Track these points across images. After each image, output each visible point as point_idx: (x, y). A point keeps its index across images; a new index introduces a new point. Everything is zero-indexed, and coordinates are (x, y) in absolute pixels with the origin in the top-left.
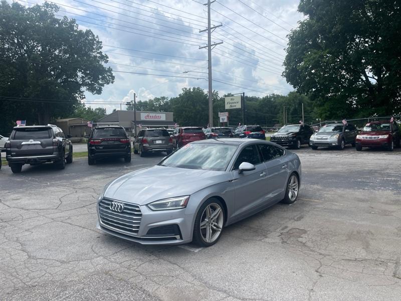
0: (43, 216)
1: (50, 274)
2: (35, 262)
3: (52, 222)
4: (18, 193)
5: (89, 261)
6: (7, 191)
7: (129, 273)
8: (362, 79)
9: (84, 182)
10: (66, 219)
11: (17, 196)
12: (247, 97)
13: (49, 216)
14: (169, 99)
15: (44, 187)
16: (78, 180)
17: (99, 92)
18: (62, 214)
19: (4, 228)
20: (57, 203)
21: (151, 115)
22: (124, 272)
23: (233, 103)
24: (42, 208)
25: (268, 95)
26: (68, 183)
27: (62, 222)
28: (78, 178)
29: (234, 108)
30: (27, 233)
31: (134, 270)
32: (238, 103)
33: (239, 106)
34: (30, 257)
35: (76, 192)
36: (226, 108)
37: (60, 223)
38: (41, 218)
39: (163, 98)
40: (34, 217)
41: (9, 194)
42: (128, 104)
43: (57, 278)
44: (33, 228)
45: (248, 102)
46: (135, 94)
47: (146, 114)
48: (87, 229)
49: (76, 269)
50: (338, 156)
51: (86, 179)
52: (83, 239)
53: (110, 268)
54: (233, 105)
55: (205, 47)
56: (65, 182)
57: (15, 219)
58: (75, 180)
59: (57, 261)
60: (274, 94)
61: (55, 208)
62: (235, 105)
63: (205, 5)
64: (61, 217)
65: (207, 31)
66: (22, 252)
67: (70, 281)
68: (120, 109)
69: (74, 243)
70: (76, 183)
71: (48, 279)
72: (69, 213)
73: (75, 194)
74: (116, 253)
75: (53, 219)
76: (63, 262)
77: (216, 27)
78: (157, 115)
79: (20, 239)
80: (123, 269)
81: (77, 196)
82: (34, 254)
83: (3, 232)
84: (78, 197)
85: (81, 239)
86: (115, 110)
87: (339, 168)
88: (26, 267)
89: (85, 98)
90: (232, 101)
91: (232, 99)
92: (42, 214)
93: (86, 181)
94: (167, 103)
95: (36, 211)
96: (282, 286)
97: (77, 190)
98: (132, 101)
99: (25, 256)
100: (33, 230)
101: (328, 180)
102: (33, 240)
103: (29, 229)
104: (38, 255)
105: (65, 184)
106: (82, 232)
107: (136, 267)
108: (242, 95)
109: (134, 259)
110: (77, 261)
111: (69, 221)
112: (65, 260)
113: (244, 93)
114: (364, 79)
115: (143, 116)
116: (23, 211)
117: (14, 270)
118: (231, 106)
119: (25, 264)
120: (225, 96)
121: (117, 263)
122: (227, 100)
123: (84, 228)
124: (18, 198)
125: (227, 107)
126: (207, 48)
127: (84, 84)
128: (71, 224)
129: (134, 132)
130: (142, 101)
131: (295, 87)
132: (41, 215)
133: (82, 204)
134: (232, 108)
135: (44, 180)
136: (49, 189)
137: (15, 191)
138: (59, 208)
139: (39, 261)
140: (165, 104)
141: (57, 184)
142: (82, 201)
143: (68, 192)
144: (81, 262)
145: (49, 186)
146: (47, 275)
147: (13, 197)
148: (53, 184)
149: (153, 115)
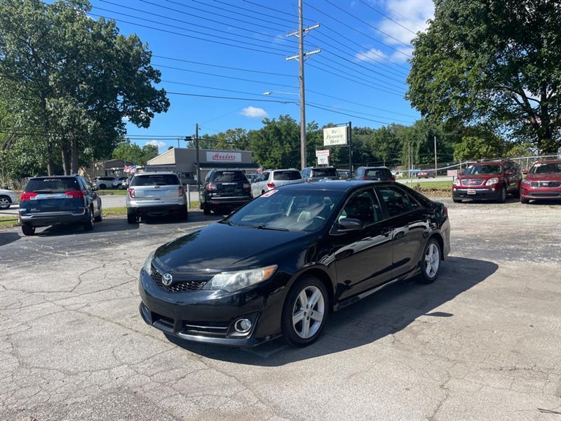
0: (51, 302)
1: (47, 391)
2: (28, 373)
3: (62, 311)
5: (106, 372)
6: (6, 265)
7: (162, 391)
8: (519, 103)
9: (118, 251)
10: (83, 307)
11: (19, 272)
12: (356, 129)
13: (60, 302)
14: (247, 133)
15: (60, 259)
16: (108, 249)
17: (146, 124)
18: (79, 299)
20: (74, 283)
21: (221, 154)
22: (155, 390)
23: (335, 137)
24: (51, 290)
25: (386, 126)
26: (95, 253)
27: (76, 310)
28: (110, 245)
29: (337, 143)
30: (24, 328)
31: (170, 386)
32: (342, 136)
33: (342, 141)
34: (22, 364)
35: (104, 266)
36: (325, 144)
37: (73, 313)
38: (48, 305)
39: (240, 131)
40: (38, 304)
41: (9, 269)
42: (188, 139)
43: (55, 399)
44: (33, 321)
45: (357, 136)
46: (197, 125)
47: (214, 154)
48: (112, 322)
49: (86, 384)
50: (484, 212)
51: (122, 247)
52: (102, 338)
53: (136, 383)
54: (335, 139)
56: (92, 251)
57: (11, 307)
58: (105, 249)
59: (60, 371)
60: (394, 125)
61: (70, 290)
64: (76, 304)
66: (11, 357)
67: (73, 404)
68: (177, 147)
70: (105, 253)
71: (43, 399)
72: (89, 296)
73: (102, 269)
74: (148, 359)
75: (63, 307)
76: (68, 374)
78: (230, 154)
79: (12, 338)
80: (153, 385)
81: (104, 272)
82: (29, 360)
84: (105, 274)
85: (99, 338)
86: (171, 148)
87: (484, 229)
88: (13, 381)
90: (333, 135)
91: (333, 132)
92: (51, 299)
93: (121, 250)
94: (244, 138)
95: (43, 294)
96: (389, 411)
97: (105, 263)
98: (194, 136)
99: (15, 363)
100: (33, 324)
101: (468, 248)
102: (31, 339)
103: (27, 322)
104: (35, 362)
105: (90, 254)
106: (103, 327)
107: (174, 382)
108: (348, 125)
110: (89, 371)
111: (87, 309)
112: (72, 370)
113: (350, 123)
114: (522, 102)
115: (210, 157)
116: (22, 296)
118: (332, 142)
119: (13, 375)
120: (325, 127)
121: (147, 375)
122: (327, 132)
123: (106, 320)
124: (20, 275)
125: (327, 142)
127: (125, 112)
128: (88, 315)
129: (196, 179)
130: (210, 135)
131: (423, 114)
132: (48, 301)
133: (110, 284)
134: (334, 144)
135: (61, 249)
136: (66, 261)
137: (18, 265)
138: (75, 290)
139: (34, 371)
140: (241, 140)
141: (79, 253)
142: (110, 279)
143: (93, 265)
144: (94, 373)
145: (66, 258)
146: (41, 393)
147: (14, 273)
148: (73, 254)
149: (225, 154)
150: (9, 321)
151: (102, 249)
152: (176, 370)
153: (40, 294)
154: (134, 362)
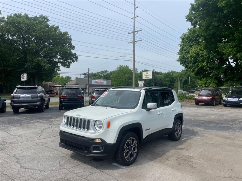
0: (31, 141)
1: (33, 178)
2: (25, 171)
3: (36, 145)
4: (17, 126)
5: (57, 171)
6: (10, 125)
8: (226, 64)
9: (56, 121)
10: (45, 144)
11: (16, 128)
12: (156, 72)
14: (109, 72)
15: (32, 123)
16: (53, 120)
17: (68, 67)
18: (42, 141)
19: (7, 148)
20: (40, 134)
21: (98, 81)
23: (147, 75)
24: (30, 136)
25: (169, 71)
27: (42, 145)
28: (53, 118)
29: (148, 78)
30: (20, 152)
31: (85, 179)
32: (150, 75)
33: (151, 77)
34: (21, 167)
35: (51, 127)
37: (41, 146)
38: (30, 143)
39: (106, 71)
40: (26, 142)
41: (11, 127)
42: (85, 74)
45: (157, 75)
46: (89, 69)
47: (95, 81)
48: (57, 150)
49: (49, 176)
50: (212, 110)
51: (58, 119)
52: (54, 157)
53: (70, 177)
54: (147, 76)
55: (131, 43)
56: (46, 121)
57: (14, 143)
58: (51, 120)
59: (38, 170)
60: (172, 71)
61: (38, 136)
62: (148, 76)
63: (132, 18)
64: (41, 143)
65: (133, 33)
66: (17, 163)
68: (80, 77)
69: (49, 160)
70: (51, 122)
72: (46, 140)
73: (51, 128)
74: (74, 167)
75: (36, 143)
76: (41, 171)
77: (138, 31)
78: (102, 81)
79: (16, 156)
80: (78, 178)
82: (24, 165)
83: (6, 150)
84: (52, 130)
86: (77, 78)
88: (19, 174)
89: (60, 70)
90: (146, 75)
91: (147, 73)
92: (30, 140)
93: (58, 120)
94: (108, 74)
95: (27, 138)
97: (52, 126)
98: (87, 73)
99: (18, 166)
100: (24, 150)
101: (207, 125)
102: (24, 156)
103: (22, 149)
104: (27, 166)
106: (54, 152)
107: (86, 177)
108: (153, 71)
109: (85, 171)
110: (50, 171)
111: (46, 145)
112: (43, 170)
113: (154, 70)
115: (93, 82)
116: (19, 138)
117: (11, 175)
118: (146, 77)
119: (18, 171)
120: (143, 71)
121: (74, 173)
122: (144, 73)
123: (55, 150)
125: (144, 78)
126: (133, 43)
127: (60, 62)
128: (47, 147)
129: (87, 91)
130: (94, 73)
131: (186, 68)
133: (54, 135)
134: (147, 78)
135: (32, 119)
136: (35, 124)
137: (15, 125)
138: (40, 137)
139: (27, 170)
140: (107, 75)
141: (40, 121)
142: (54, 132)
143: (47, 126)
144: (52, 172)
145: (35, 123)
146: (31, 179)
147: (14, 128)
148: (38, 121)
149: (100, 81)
150: (14, 148)
151: (49, 120)
152: (87, 172)
153: (26, 138)
154: (68, 168)
